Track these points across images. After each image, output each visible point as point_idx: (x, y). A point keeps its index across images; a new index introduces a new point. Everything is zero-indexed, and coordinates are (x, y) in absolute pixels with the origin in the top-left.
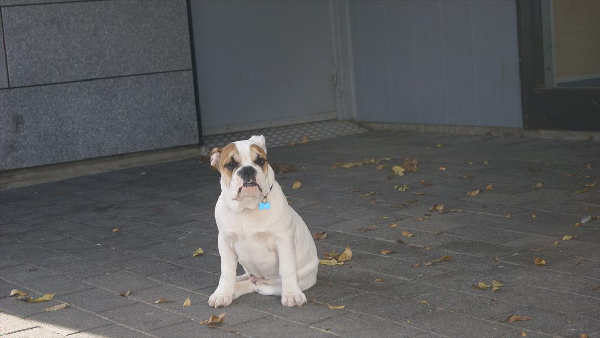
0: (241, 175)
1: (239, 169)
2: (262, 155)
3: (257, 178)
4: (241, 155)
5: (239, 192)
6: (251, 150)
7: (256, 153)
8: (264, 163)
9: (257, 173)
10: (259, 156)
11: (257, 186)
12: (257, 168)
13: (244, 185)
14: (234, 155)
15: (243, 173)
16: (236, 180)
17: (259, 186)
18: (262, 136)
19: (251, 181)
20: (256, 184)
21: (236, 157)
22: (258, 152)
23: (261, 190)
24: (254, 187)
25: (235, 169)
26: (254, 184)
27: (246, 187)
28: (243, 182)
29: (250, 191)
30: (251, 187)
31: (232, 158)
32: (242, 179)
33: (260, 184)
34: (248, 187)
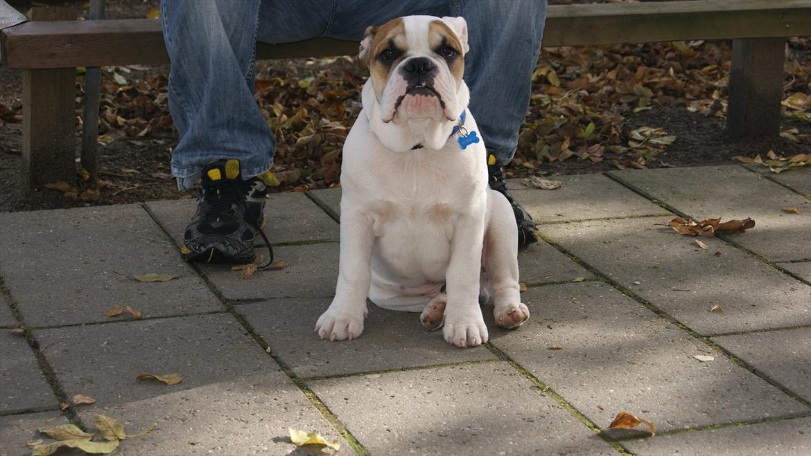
0: (405, 71)
1: (403, 63)
2: (452, 42)
3: (436, 80)
4: (408, 36)
5: (398, 104)
6: (430, 28)
7: (441, 35)
8: (454, 56)
9: (438, 72)
10: (444, 41)
11: (435, 97)
12: (441, 64)
13: (409, 91)
14: (394, 37)
15: (411, 69)
16: (395, 82)
17: (439, 97)
19: (423, 85)
20: (434, 92)
21: (399, 41)
22: (444, 33)
23: (443, 105)
24: (429, 96)
26: (430, 90)
27: (414, 95)
28: (407, 85)
29: (420, 105)
30: (423, 96)
31: (391, 42)
32: (407, 81)
33: (440, 93)
34: (417, 95)
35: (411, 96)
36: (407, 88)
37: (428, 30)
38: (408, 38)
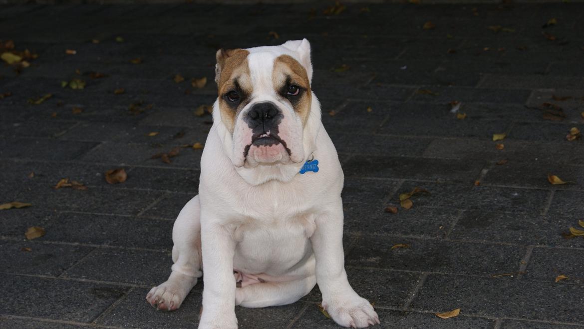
0: (250, 119)
1: (248, 107)
2: (297, 80)
3: (281, 127)
4: (252, 76)
5: (246, 153)
6: (275, 66)
7: (285, 74)
8: (300, 95)
9: (283, 117)
10: (288, 80)
11: (280, 145)
12: (284, 106)
13: (256, 140)
14: (239, 77)
15: (253, 117)
16: (241, 128)
17: (284, 144)
18: (305, 40)
19: (268, 133)
20: (278, 141)
21: (244, 82)
22: (289, 71)
23: (289, 151)
24: (274, 145)
25: (241, 106)
26: (275, 139)
27: (258, 146)
28: (252, 134)
29: (266, 154)
30: (268, 147)
31: (236, 83)
32: (252, 130)
33: (285, 141)
34: (261, 146)
35: (255, 147)
36: (252, 137)
37: (272, 68)
38: (253, 78)
